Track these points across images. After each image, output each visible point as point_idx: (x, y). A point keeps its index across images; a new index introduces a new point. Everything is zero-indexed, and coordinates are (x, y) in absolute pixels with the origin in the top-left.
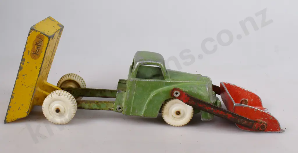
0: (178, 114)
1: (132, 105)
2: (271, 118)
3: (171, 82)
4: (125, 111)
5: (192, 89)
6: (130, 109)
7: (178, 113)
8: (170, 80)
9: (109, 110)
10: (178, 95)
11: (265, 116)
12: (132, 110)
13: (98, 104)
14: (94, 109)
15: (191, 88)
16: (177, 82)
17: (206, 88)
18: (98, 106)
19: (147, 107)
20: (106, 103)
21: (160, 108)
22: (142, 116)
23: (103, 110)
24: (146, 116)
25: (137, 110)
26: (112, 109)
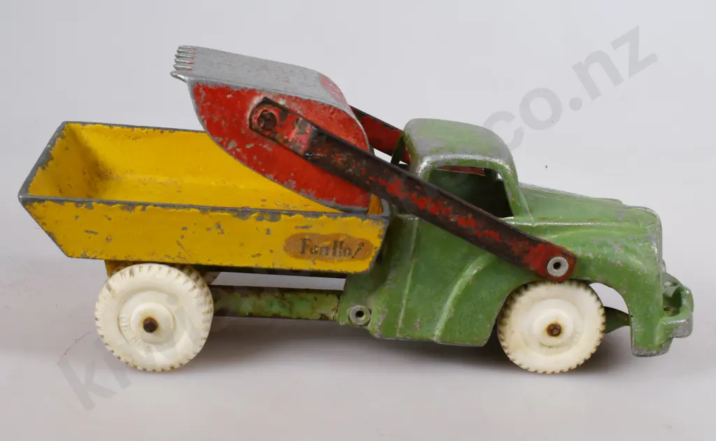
0: (555, 332)
1: (404, 302)
2: (232, 144)
3: (537, 227)
4: (380, 324)
5: (605, 251)
6: (397, 317)
7: (554, 330)
8: (532, 218)
9: (321, 319)
10: (560, 273)
11: (255, 158)
12: (404, 321)
13: (285, 299)
14: (270, 314)
15: (601, 246)
16: (556, 226)
17: (650, 247)
18: (283, 306)
19: (453, 310)
20: (310, 296)
21: (496, 313)
22: (435, 339)
23: (299, 318)
24: (449, 341)
25: (418, 320)
26: (332, 315)
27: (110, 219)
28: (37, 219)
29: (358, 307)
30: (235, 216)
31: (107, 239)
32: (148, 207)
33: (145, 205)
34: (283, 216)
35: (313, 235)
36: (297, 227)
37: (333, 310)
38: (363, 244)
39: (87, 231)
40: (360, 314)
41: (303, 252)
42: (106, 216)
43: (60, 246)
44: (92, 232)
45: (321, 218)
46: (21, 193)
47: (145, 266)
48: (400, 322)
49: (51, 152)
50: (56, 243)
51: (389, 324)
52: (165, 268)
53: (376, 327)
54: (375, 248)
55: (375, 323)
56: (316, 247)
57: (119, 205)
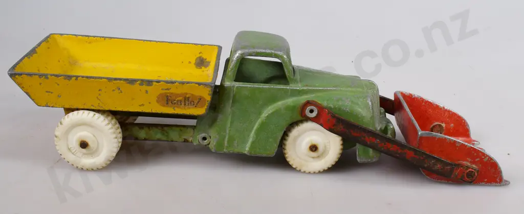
0: (314, 149)
1: (228, 132)
3: (302, 90)
4: (215, 144)
5: (340, 103)
6: (224, 140)
8: (300, 85)
9: (184, 141)
10: (314, 115)
11: (475, 154)
12: (228, 141)
13: (164, 131)
14: (156, 139)
15: (338, 101)
16: (313, 89)
17: (366, 101)
18: (163, 134)
19: (255, 136)
20: (178, 129)
21: (280, 138)
22: (246, 152)
23: (172, 141)
24: (253, 154)
25: (236, 142)
26: (190, 139)
27: (58, 85)
28: (19, 85)
29: (203, 135)
30: (128, 83)
31: (58, 96)
32: (79, 78)
33: (77, 77)
34: (154, 83)
35: (172, 93)
36: (162, 89)
37: (191, 136)
38: (201, 99)
39: (47, 92)
40: (204, 139)
41: (167, 104)
42: (56, 83)
43: (33, 100)
44: (49, 92)
45: (175, 84)
46: (9, 70)
47: (81, 112)
48: (226, 143)
49: (36, 49)
50: (31, 98)
51: (220, 144)
52: (92, 113)
53: (213, 146)
54: (208, 101)
55: (213, 144)
56: (174, 100)
57: (62, 77)
